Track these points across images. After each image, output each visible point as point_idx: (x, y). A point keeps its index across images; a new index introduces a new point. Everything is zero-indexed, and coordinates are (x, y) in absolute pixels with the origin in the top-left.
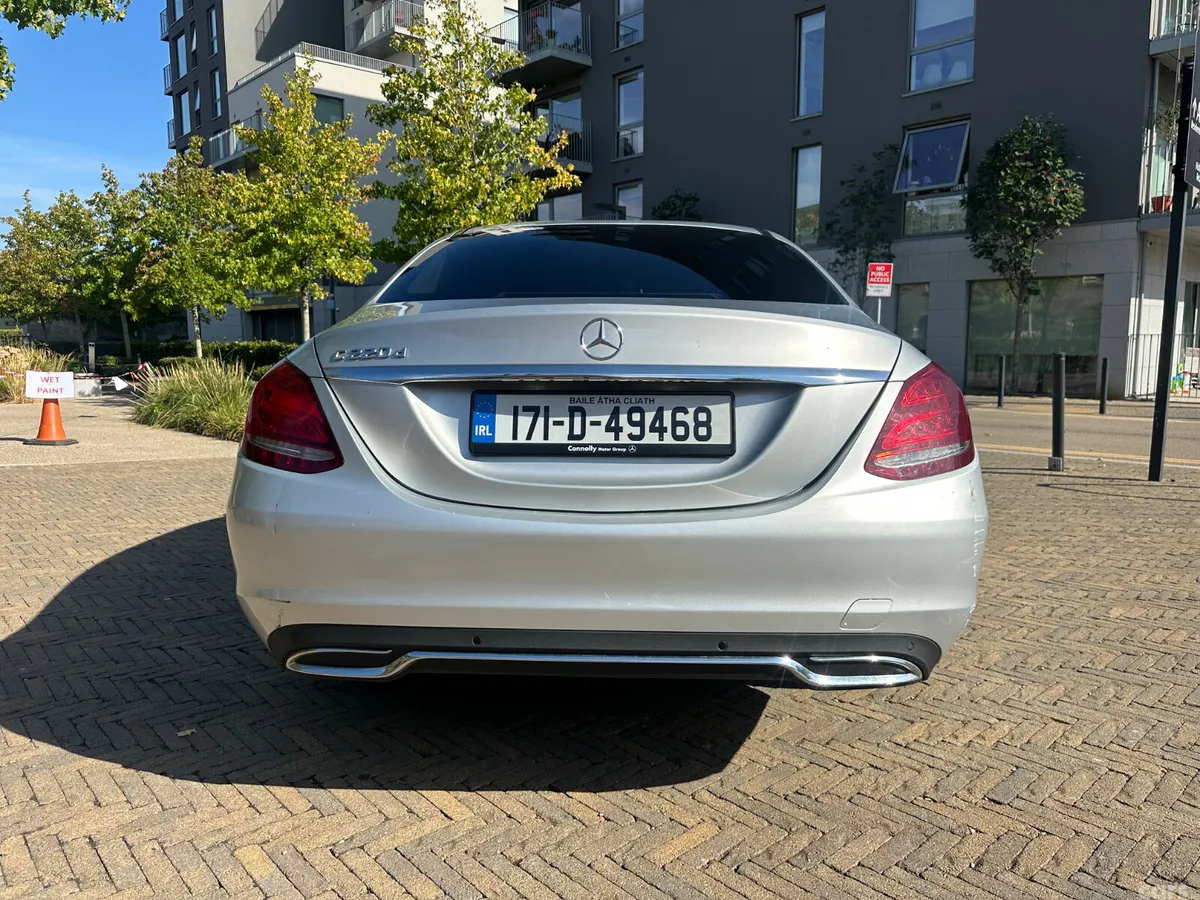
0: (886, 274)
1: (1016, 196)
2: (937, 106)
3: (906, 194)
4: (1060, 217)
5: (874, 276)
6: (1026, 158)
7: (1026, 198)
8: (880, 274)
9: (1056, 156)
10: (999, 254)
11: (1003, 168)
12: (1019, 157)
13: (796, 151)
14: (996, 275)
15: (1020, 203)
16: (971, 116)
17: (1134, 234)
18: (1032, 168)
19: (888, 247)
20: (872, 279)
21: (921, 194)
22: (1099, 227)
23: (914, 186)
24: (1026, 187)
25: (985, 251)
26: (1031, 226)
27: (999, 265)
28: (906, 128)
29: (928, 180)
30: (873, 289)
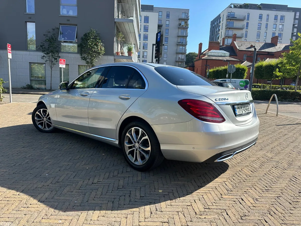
0: (64, 62)
1: (92, 47)
2: (68, 20)
3: (61, 41)
4: (100, 53)
5: (61, 62)
6: (93, 39)
7: (94, 48)
8: (62, 62)
9: (99, 40)
10: (88, 60)
11: (88, 40)
12: (91, 38)
13: (26, 22)
14: (87, 65)
15: (93, 49)
16: (77, 25)
17: (114, 59)
18: (94, 41)
19: (58, 54)
20: (60, 63)
21: (65, 42)
22: (107, 57)
23: (63, 40)
24: (94, 45)
25: (84, 59)
26: (95, 54)
27: (88, 63)
28: (60, 24)
29: (66, 38)
30: (61, 65)
